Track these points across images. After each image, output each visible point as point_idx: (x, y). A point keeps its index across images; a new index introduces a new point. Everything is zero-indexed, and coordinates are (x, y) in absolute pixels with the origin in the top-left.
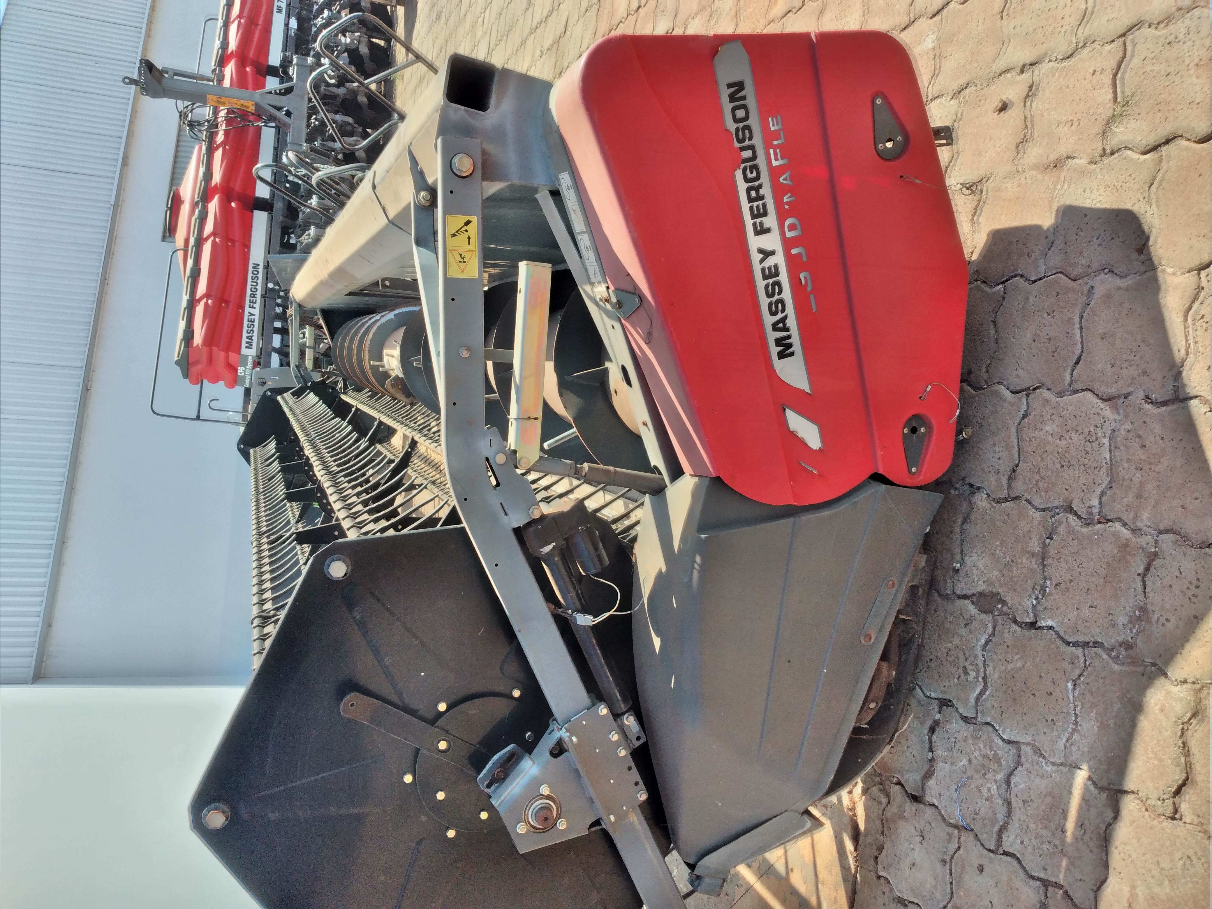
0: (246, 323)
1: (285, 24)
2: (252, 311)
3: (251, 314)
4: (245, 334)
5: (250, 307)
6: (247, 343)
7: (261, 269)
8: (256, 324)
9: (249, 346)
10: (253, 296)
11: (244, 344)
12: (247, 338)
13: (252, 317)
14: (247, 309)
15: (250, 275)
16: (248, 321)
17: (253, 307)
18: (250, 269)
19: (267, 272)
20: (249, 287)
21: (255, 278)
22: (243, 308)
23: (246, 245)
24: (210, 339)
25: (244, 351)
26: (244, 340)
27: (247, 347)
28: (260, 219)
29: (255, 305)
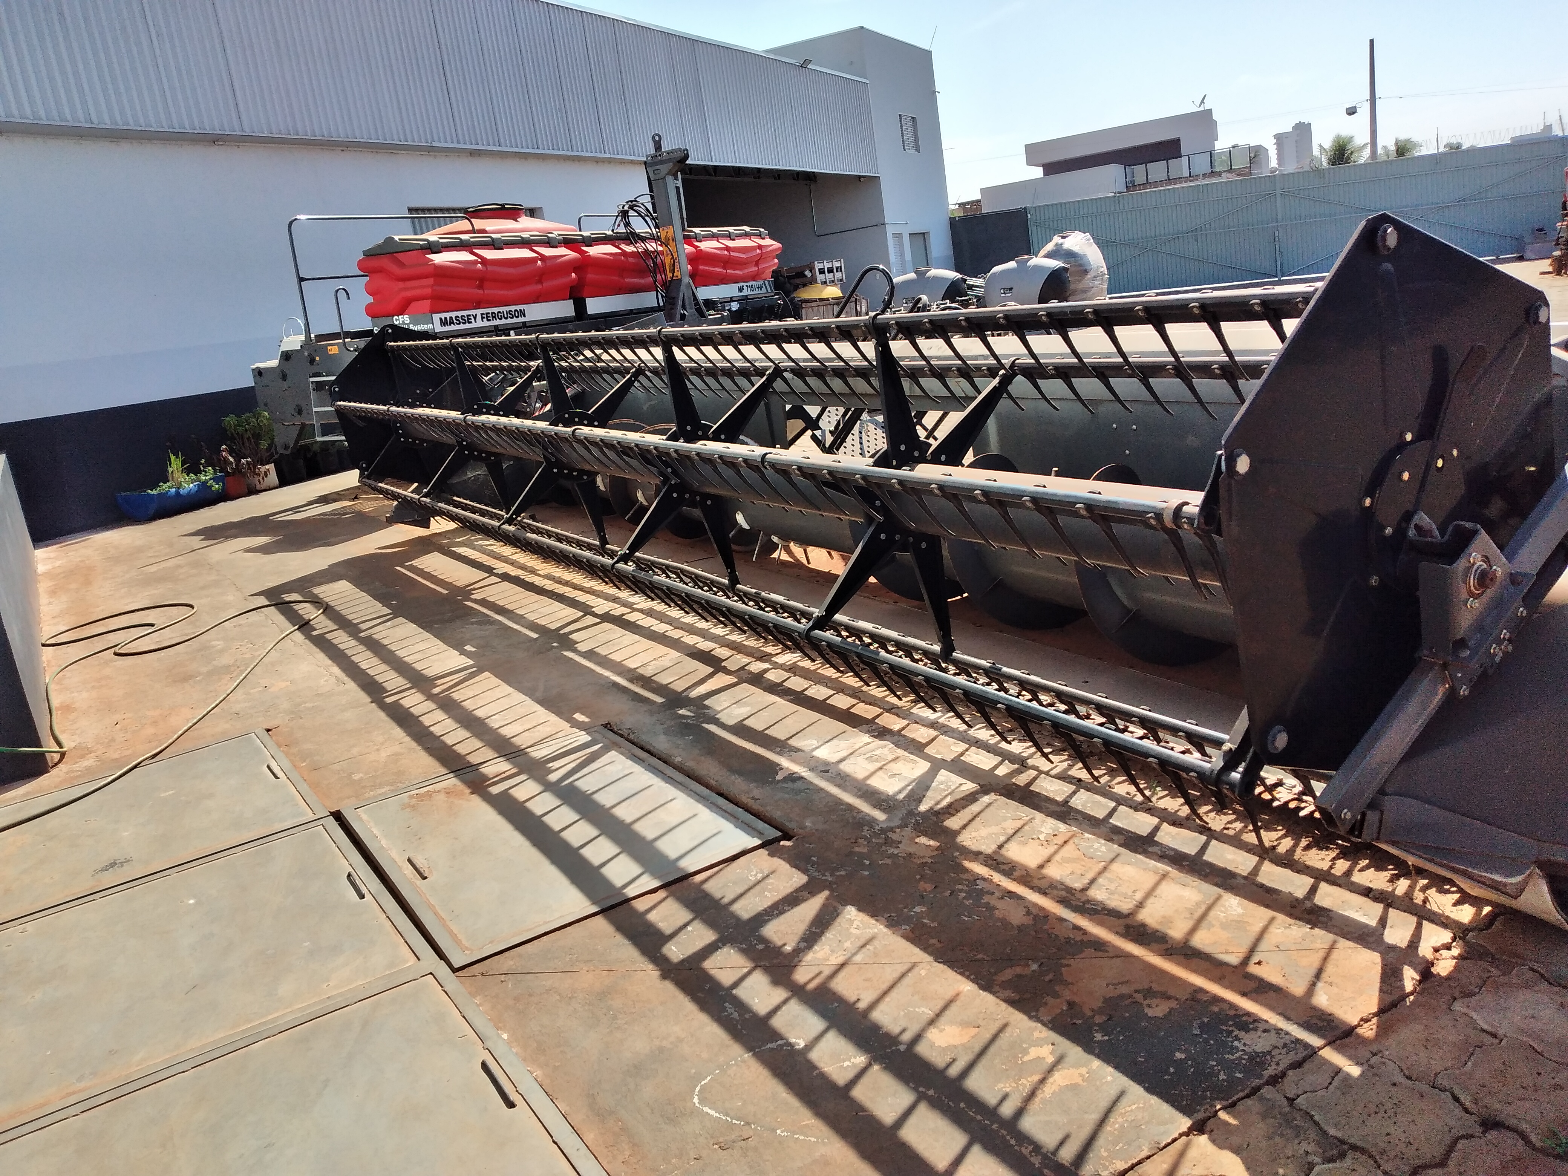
0: (465, 313)
1: (731, 298)
2: (479, 317)
3: (475, 318)
4: (453, 315)
5: (482, 314)
6: (446, 318)
7: (521, 319)
8: (467, 326)
9: (444, 322)
10: (494, 316)
11: (443, 316)
12: (451, 318)
13: (473, 320)
14: (478, 312)
15: (513, 308)
16: (468, 316)
17: (483, 318)
18: (518, 307)
19: (520, 328)
20: (501, 309)
21: (511, 314)
22: (478, 307)
23: (538, 298)
24: (444, 273)
25: (436, 317)
26: (448, 315)
27: (441, 319)
28: (564, 309)
29: (485, 320)
